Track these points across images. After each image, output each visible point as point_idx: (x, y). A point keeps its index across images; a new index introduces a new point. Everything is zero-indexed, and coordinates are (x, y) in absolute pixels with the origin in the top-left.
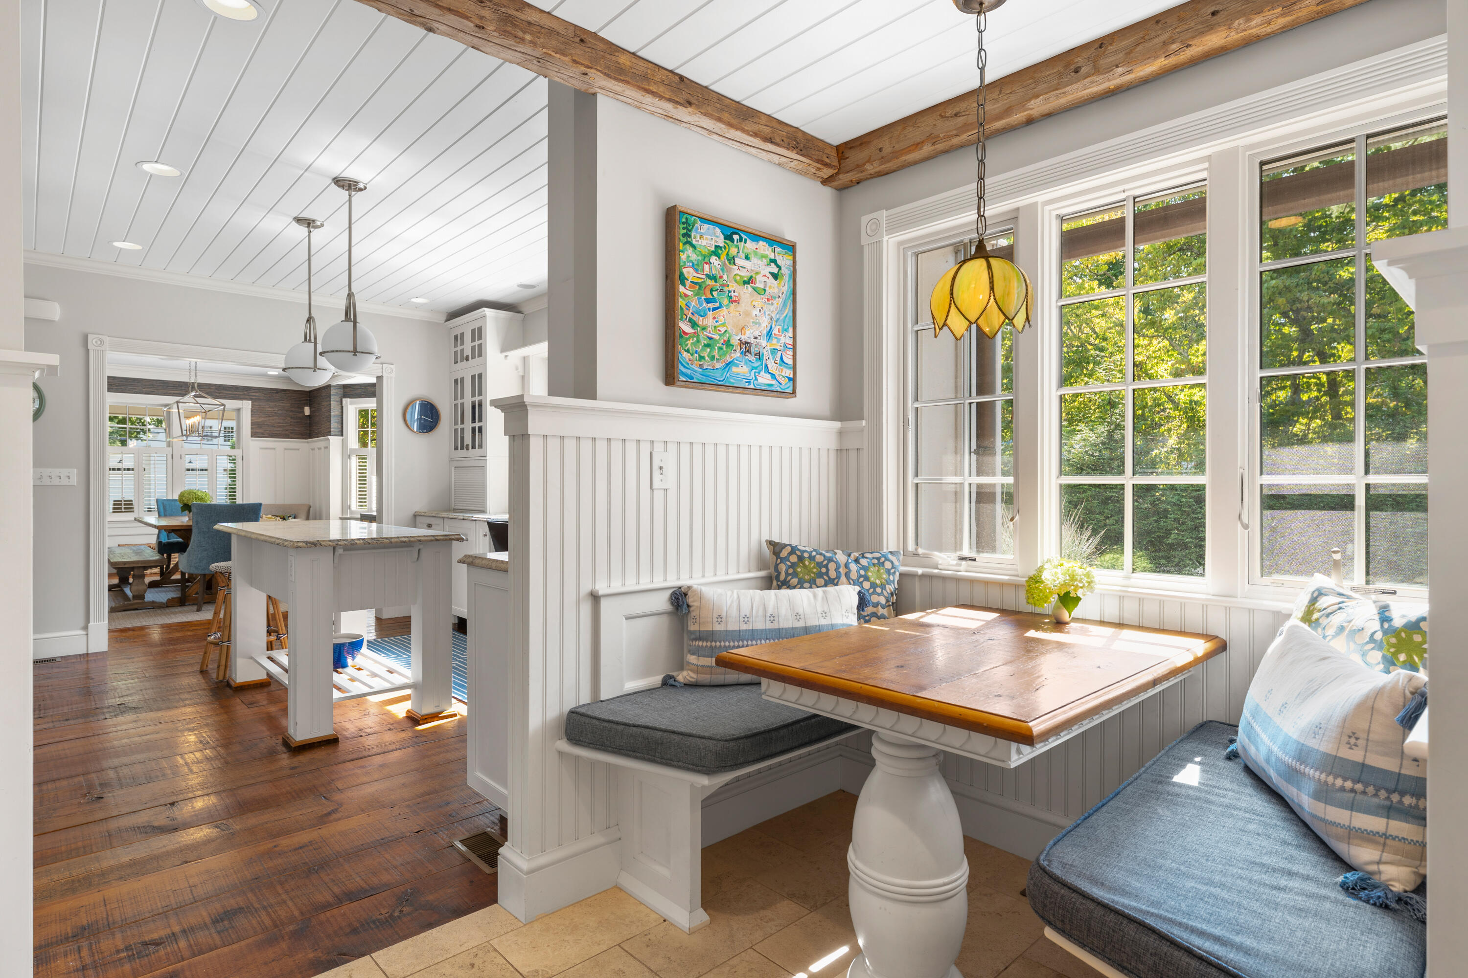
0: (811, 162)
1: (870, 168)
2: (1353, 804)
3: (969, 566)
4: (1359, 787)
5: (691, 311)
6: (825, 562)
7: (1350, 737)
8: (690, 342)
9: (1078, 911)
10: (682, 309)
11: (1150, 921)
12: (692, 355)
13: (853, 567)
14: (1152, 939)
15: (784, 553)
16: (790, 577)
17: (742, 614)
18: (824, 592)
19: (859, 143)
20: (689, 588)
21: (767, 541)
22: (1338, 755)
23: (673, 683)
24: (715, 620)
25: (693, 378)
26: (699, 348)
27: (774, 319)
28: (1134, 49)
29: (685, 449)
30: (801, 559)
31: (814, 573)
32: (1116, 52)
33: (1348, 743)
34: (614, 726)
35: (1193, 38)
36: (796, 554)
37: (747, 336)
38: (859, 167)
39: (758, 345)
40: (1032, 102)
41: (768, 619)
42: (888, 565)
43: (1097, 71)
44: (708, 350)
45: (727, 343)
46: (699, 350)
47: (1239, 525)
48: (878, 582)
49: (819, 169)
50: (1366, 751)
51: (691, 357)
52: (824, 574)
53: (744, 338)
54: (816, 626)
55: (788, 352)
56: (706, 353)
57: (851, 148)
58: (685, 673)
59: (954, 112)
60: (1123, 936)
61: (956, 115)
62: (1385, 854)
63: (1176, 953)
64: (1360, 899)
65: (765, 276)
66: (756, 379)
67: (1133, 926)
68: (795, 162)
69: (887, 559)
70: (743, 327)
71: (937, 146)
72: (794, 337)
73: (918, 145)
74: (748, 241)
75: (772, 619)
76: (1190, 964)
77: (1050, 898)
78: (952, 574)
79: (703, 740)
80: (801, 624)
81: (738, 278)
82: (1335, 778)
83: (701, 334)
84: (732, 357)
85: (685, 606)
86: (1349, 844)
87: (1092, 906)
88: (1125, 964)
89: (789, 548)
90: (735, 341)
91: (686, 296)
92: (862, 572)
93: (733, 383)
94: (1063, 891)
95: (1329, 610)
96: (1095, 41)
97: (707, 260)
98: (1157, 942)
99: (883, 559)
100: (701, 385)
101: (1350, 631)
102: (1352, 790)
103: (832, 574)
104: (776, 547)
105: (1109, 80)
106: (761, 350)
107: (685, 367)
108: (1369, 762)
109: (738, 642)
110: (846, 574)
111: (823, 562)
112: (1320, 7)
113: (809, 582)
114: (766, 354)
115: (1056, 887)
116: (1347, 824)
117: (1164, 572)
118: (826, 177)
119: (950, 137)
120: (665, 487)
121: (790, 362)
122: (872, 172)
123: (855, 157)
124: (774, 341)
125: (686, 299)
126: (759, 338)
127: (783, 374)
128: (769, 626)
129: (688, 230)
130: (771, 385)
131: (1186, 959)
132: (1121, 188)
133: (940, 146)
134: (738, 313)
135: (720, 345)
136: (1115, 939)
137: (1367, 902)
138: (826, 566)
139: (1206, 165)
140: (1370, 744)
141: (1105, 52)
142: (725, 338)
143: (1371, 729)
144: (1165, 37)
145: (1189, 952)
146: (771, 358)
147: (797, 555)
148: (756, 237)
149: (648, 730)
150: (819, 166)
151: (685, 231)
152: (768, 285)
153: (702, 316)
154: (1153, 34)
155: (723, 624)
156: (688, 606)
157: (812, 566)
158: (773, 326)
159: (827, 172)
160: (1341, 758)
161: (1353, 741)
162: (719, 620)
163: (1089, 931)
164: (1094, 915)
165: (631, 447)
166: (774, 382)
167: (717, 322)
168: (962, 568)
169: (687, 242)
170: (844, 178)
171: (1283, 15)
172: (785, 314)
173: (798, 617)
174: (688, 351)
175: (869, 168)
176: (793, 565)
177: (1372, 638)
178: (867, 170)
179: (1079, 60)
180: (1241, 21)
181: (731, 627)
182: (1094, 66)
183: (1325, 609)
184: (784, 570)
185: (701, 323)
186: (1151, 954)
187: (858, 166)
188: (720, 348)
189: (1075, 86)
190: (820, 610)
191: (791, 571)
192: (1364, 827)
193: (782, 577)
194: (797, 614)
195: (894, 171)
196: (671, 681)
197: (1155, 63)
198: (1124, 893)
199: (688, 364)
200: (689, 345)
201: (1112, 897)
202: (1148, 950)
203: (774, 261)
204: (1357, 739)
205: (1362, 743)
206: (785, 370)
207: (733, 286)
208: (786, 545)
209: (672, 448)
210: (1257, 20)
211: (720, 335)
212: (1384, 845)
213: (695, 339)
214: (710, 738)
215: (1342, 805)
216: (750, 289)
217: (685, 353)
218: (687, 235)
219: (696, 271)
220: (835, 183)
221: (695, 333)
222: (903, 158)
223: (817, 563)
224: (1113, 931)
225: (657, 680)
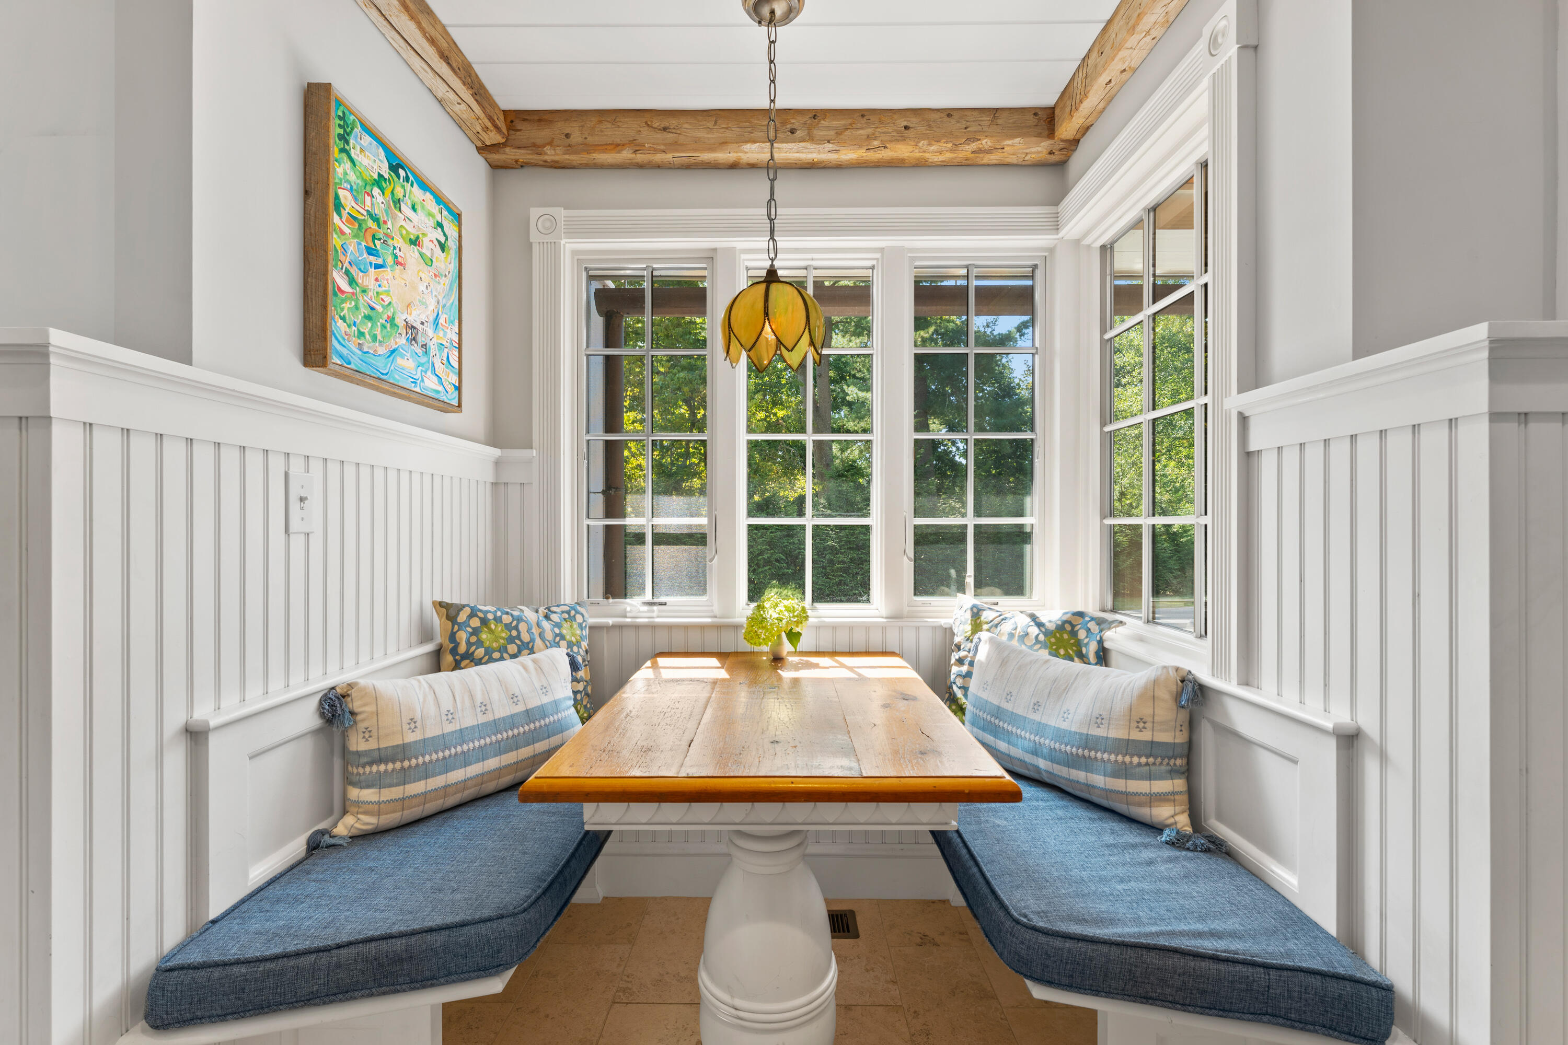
0: (482, 115)
1: (550, 154)
2: (1150, 775)
3: (659, 611)
4: (1151, 760)
5: (348, 260)
6: (514, 623)
7: (1138, 722)
8: (346, 306)
9: (1091, 960)
10: (337, 251)
11: (1162, 941)
12: (349, 326)
13: (546, 625)
14: (1176, 960)
15: (462, 617)
16: (473, 648)
17: (444, 711)
18: (534, 661)
19: (536, 117)
20: (351, 686)
21: (434, 603)
22: (1130, 738)
23: (333, 841)
24: (406, 727)
25: (349, 363)
26: (358, 318)
27: (441, 304)
28: (844, 132)
29: (334, 469)
30: (484, 622)
31: (503, 638)
32: (828, 128)
33: (1138, 727)
34: (292, 962)
35: (891, 141)
36: (477, 616)
37: (414, 318)
38: (536, 147)
39: (425, 333)
40: (748, 145)
41: (479, 709)
42: (579, 618)
43: (811, 138)
44: (370, 325)
45: (391, 320)
46: (358, 322)
47: (905, 558)
48: (574, 639)
49: (486, 129)
50: (1153, 731)
51: (348, 330)
52: (515, 638)
53: (411, 319)
54: (538, 707)
55: (454, 352)
56: (366, 328)
57: (524, 120)
58: (349, 820)
59: (663, 126)
60: (1147, 968)
61: (665, 129)
62: (1177, 807)
63: (1203, 964)
64: (1188, 849)
65: (432, 241)
66: (423, 381)
67: (1153, 954)
68: (463, 107)
69: (577, 612)
70: (409, 305)
71: (638, 155)
72: (460, 334)
73: (617, 147)
74: (415, 185)
75: (483, 708)
76: (1220, 970)
77: (1054, 957)
78: (649, 622)
79: (489, 924)
80: (520, 708)
81: (404, 232)
82: (1131, 757)
83: (361, 298)
84: (396, 343)
85: (347, 715)
86: (1150, 807)
87: (1105, 949)
88: (1150, 994)
89: (467, 611)
90: (400, 321)
91: (343, 233)
92: (557, 630)
93: (398, 381)
94: (1067, 945)
95: (996, 621)
96: (809, 110)
97: (368, 189)
98: (1182, 961)
99: (573, 613)
100: (356, 377)
101: (1019, 636)
102: (1147, 764)
103: (525, 637)
104: (449, 611)
105: (819, 152)
106: (428, 341)
107: (339, 342)
108: (1156, 739)
109: (443, 752)
110: (540, 635)
111: (511, 623)
112: (973, 155)
113: (499, 651)
114: (433, 349)
115: (1058, 943)
116: (1148, 792)
117: (836, 601)
118: (488, 143)
119: (656, 151)
120: (307, 531)
121: (456, 365)
122: (549, 158)
123: (528, 133)
124: (441, 334)
125: (343, 237)
126: (426, 324)
127: (450, 380)
128: (482, 719)
129: (345, 131)
130: (438, 392)
131: (1213, 966)
132: (809, 256)
133: (640, 158)
134: (403, 282)
135: (384, 322)
136: (1138, 974)
137: (1195, 850)
138: (516, 628)
139: (878, 255)
140: (1155, 725)
141: (818, 124)
142: (390, 314)
143: (1156, 713)
144: (868, 131)
145: (1215, 958)
146: (438, 355)
147: (480, 618)
148: (425, 186)
149: (374, 944)
150: (489, 124)
151: (341, 131)
152: (435, 255)
153: (362, 271)
154: (859, 125)
155: (418, 731)
156: (352, 713)
157: (500, 629)
158: (440, 313)
159: (493, 138)
160: (1133, 741)
161: (1141, 725)
162: (412, 726)
163: (1106, 975)
164: (1111, 958)
165: (255, 461)
166: (440, 388)
167: (380, 286)
168: (655, 614)
169: (343, 150)
170: (510, 154)
171: (951, 151)
172: (451, 301)
173: (515, 699)
174: (343, 319)
175: (549, 152)
176: (476, 632)
177: (1037, 640)
178: (546, 154)
179: (795, 122)
180: (925, 142)
181: (432, 732)
182: (809, 133)
183: (991, 621)
184: (464, 639)
185: (360, 281)
186: (1179, 975)
187: (534, 145)
188: (383, 326)
189: (790, 145)
190: (538, 686)
191: (473, 639)
192: (1160, 791)
193: (462, 648)
194: (513, 696)
195: (574, 167)
196: (327, 839)
197: (859, 151)
198: (1112, 922)
199: (344, 339)
200: (345, 311)
201: (1115, 930)
202: (1175, 972)
203: (440, 225)
204: (1145, 723)
205: (1149, 725)
206: (451, 374)
207: (398, 242)
208: (464, 606)
209: (316, 467)
210: (934, 147)
211: (383, 306)
212: (1174, 801)
213: (353, 303)
214: (501, 917)
215: (1142, 778)
216: (417, 254)
217: (340, 321)
218: (344, 138)
219: (356, 199)
220: (495, 157)
221: (353, 294)
222: (595, 155)
223: (506, 625)
224: (1136, 966)
225: (296, 847)
